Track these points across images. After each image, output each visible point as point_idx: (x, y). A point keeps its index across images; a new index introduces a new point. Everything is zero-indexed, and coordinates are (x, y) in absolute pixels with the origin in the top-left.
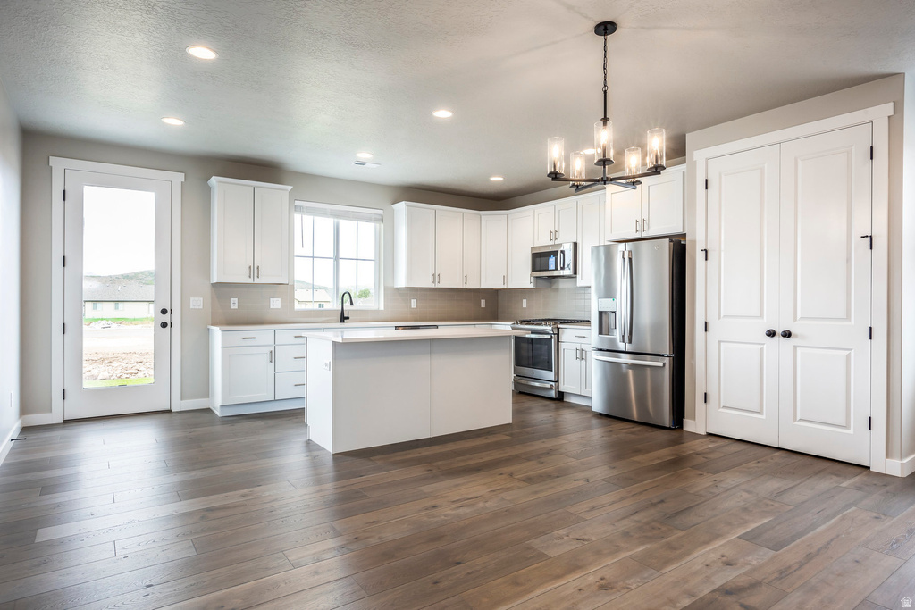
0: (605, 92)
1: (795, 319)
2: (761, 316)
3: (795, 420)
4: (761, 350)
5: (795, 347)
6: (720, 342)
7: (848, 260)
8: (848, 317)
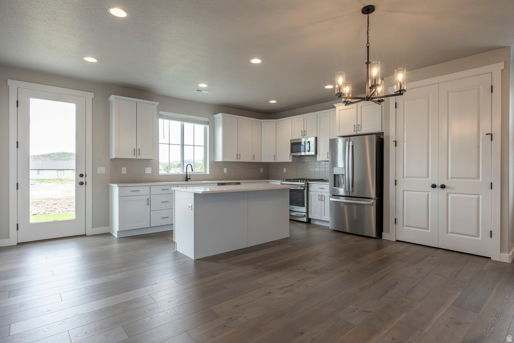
0: (368, 47)
1: (448, 178)
2: (428, 176)
3: (447, 233)
4: (428, 195)
5: (448, 194)
6: (403, 191)
7: (478, 147)
8: (478, 177)
